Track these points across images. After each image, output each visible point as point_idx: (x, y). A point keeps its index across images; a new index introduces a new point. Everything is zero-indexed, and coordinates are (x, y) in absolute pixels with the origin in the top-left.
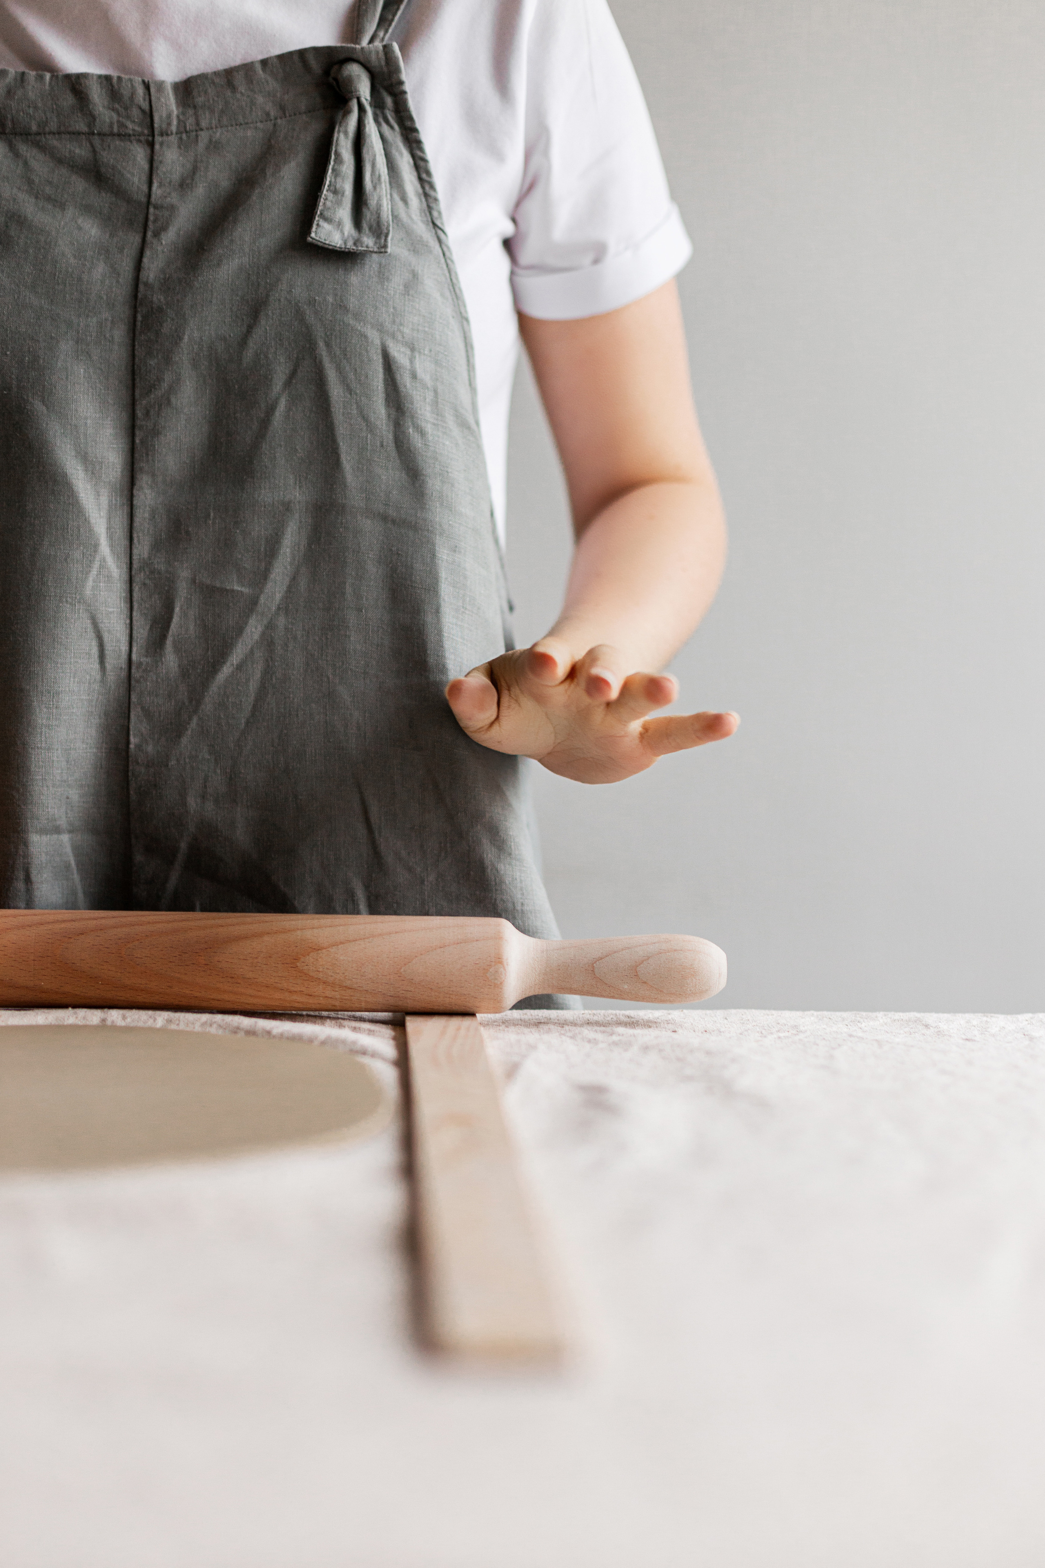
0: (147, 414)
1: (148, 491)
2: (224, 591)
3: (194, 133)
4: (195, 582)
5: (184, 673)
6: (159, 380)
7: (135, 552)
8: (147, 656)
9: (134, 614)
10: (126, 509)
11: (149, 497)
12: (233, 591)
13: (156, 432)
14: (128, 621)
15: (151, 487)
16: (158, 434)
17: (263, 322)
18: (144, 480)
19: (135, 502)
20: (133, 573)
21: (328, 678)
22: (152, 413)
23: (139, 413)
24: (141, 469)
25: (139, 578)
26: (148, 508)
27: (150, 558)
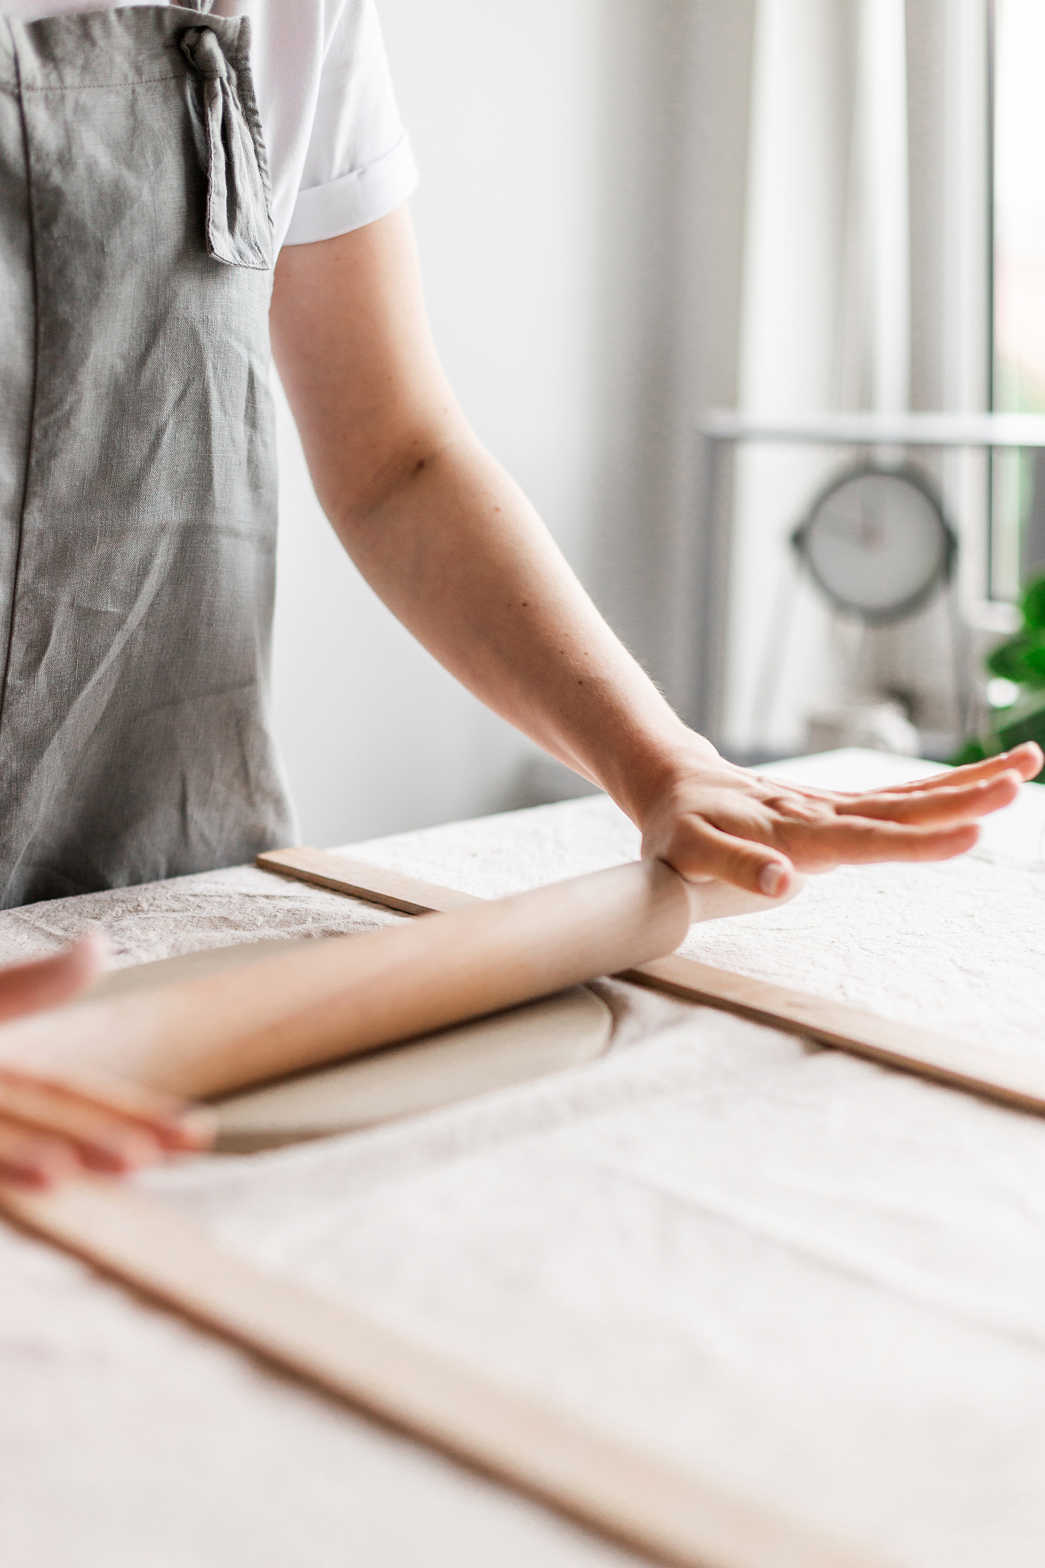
0: (45, 435)
1: (36, 514)
2: (97, 613)
3: (59, 92)
4: (73, 605)
5: (52, 693)
6: (62, 400)
7: (21, 577)
8: (21, 680)
9: (14, 639)
10: (15, 533)
11: (38, 520)
12: (107, 612)
13: (52, 454)
14: (7, 646)
15: (40, 511)
16: (54, 456)
17: (161, 343)
18: (35, 504)
19: (25, 527)
20: (17, 598)
21: (175, 687)
22: (50, 433)
23: (37, 434)
24: (35, 493)
25: (22, 604)
26: (37, 533)
27: (33, 582)
